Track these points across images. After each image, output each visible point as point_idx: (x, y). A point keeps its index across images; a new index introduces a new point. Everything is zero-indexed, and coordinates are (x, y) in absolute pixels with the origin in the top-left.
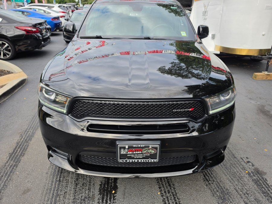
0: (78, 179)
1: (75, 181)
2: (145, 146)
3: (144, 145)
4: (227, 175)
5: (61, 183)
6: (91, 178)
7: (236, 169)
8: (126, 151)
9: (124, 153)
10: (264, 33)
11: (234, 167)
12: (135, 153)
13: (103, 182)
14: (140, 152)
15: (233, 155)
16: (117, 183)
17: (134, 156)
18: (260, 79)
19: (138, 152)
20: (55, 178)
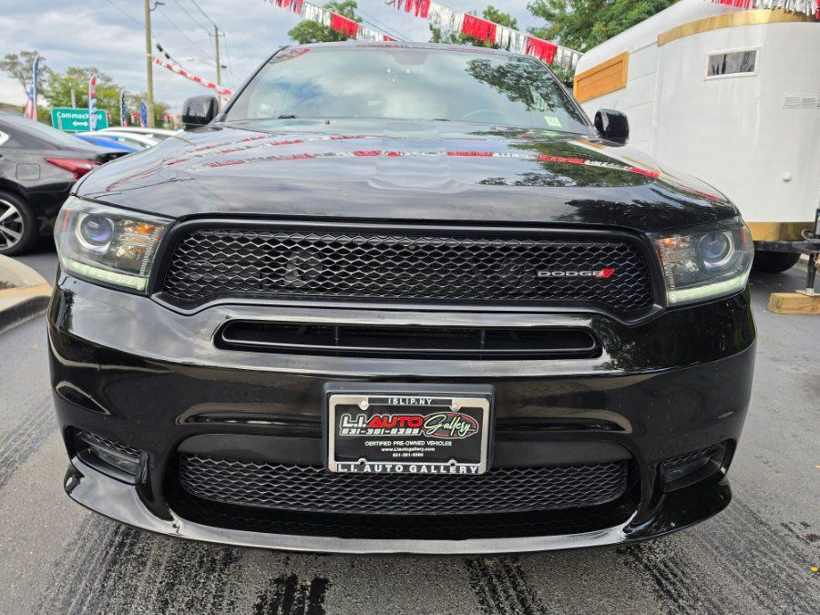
0: (173, 585)
1: (159, 592)
2: (433, 402)
3: (430, 399)
4: (742, 578)
5: (105, 597)
6: (224, 584)
7: (773, 560)
8: (360, 425)
9: (353, 431)
10: (787, 176)
11: (765, 555)
12: (394, 432)
13: (270, 597)
14: (416, 431)
15: (753, 514)
16: (323, 601)
17: (392, 446)
18: (794, 312)
19: (409, 431)
20: (84, 582)
